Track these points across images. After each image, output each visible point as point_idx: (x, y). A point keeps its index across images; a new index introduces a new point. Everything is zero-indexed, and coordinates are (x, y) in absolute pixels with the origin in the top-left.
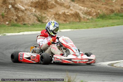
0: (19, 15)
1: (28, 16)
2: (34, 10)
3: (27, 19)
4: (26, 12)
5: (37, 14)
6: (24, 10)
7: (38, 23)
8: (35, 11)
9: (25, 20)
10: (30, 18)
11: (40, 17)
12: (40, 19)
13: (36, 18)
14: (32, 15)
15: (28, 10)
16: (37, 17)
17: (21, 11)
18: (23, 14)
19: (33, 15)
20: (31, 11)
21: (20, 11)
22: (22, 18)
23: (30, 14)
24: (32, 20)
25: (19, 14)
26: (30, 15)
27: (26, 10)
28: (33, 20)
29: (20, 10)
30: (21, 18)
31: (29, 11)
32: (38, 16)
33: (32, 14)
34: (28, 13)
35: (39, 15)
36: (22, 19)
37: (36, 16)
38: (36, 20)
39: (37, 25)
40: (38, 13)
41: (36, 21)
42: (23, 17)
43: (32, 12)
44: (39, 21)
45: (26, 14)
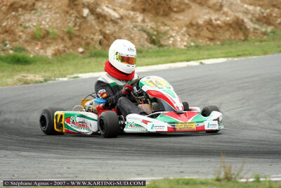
0: (108, 32)
1: (128, 33)
2: (140, 17)
4: (121, 23)
5: (147, 26)
6: (117, 19)
7: (151, 48)
8: (143, 21)
10: (132, 36)
11: (155, 33)
12: (154, 37)
13: (146, 36)
14: (135, 29)
15: (128, 18)
16: (148, 34)
17: (112, 20)
18: (116, 28)
19: (139, 30)
20: (133, 19)
21: (108, 21)
23: (132, 26)
24: (136, 41)
25: (107, 28)
26: (133, 29)
27: (122, 18)
28: (140, 42)
29: (108, 18)
30: (111, 37)
31: (128, 21)
32: (151, 31)
33: (136, 27)
34: (128, 26)
35: (151, 28)
37: (145, 31)
38: (146, 39)
39: (147, 52)
40: (150, 25)
41: (146, 43)
43: (137, 22)
44: (153, 42)
45: (122, 27)
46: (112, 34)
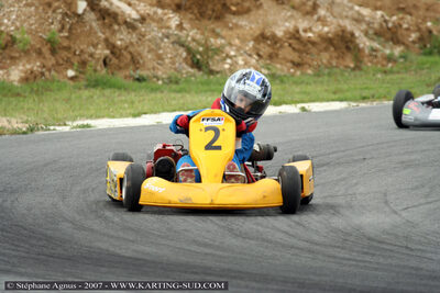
0: (119, 43)
1: (153, 47)
2: (174, 20)
3: (150, 56)
4: (142, 28)
5: (188, 35)
6: (135, 20)
7: (194, 75)
8: (180, 27)
9: (141, 62)
10: (161, 52)
11: (201, 49)
12: (198, 57)
13: (184, 54)
14: (166, 40)
15: (153, 20)
16: (189, 50)
17: (126, 23)
18: (134, 38)
19: (173, 43)
20: (161, 23)
21: (119, 24)
22: (131, 53)
23: (160, 35)
24: (167, 61)
25: (118, 36)
26: (162, 40)
27: (143, 20)
28: (173, 63)
29: (120, 19)
30: (125, 53)
31: (154, 26)
32: (193, 45)
33: (168, 37)
34: (153, 34)
35: (194, 40)
36: (129, 57)
37: (183, 46)
38: (185, 59)
39: (187, 81)
40: (192, 34)
41: (186, 66)
42: (131, 49)
43: (169, 28)
44: (197, 65)
45: (144, 36)
46: (127, 47)
